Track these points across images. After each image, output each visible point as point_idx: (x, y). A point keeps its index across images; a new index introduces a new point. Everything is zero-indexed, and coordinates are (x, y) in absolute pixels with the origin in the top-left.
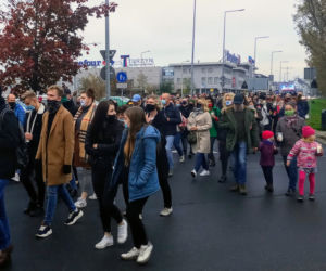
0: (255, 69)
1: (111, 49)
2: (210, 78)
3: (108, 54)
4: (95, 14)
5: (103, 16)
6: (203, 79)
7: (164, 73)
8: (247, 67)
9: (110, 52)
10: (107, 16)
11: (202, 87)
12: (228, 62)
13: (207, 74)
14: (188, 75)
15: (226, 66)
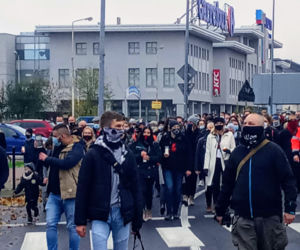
0: (274, 46)
2: (151, 71)
6: (132, 71)
7: (20, 54)
8: (251, 39)
11: (129, 95)
12: (202, 26)
13: (143, 60)
14: (88, 61)
15: (194, 35)
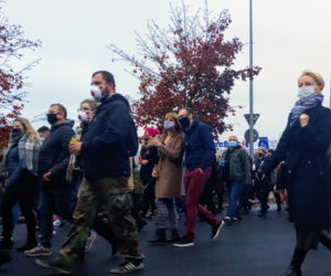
1: (255, 113)
3: (251, 118)
4: (240, 76)
5: (248, 79)
9: (254, 116)
10: (252, 79)
